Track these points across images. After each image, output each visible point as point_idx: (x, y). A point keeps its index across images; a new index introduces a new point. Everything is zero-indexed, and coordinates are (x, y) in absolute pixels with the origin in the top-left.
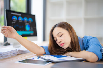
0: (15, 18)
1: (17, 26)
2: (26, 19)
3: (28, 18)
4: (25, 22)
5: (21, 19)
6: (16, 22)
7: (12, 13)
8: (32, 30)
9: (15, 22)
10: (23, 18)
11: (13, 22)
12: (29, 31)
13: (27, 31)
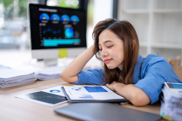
0: (45, 17)
1: (49, 30)
2: (65, 18)
3: (70, 17)
4: (64, 23)
5: (56, 18)
6: (46, 23)
7: (41, 9)
8: (77, 37)
9: (44, 25)
10: (60, 16)
11: (41, 24)
12: (71, 38)
13: (67, 39)
